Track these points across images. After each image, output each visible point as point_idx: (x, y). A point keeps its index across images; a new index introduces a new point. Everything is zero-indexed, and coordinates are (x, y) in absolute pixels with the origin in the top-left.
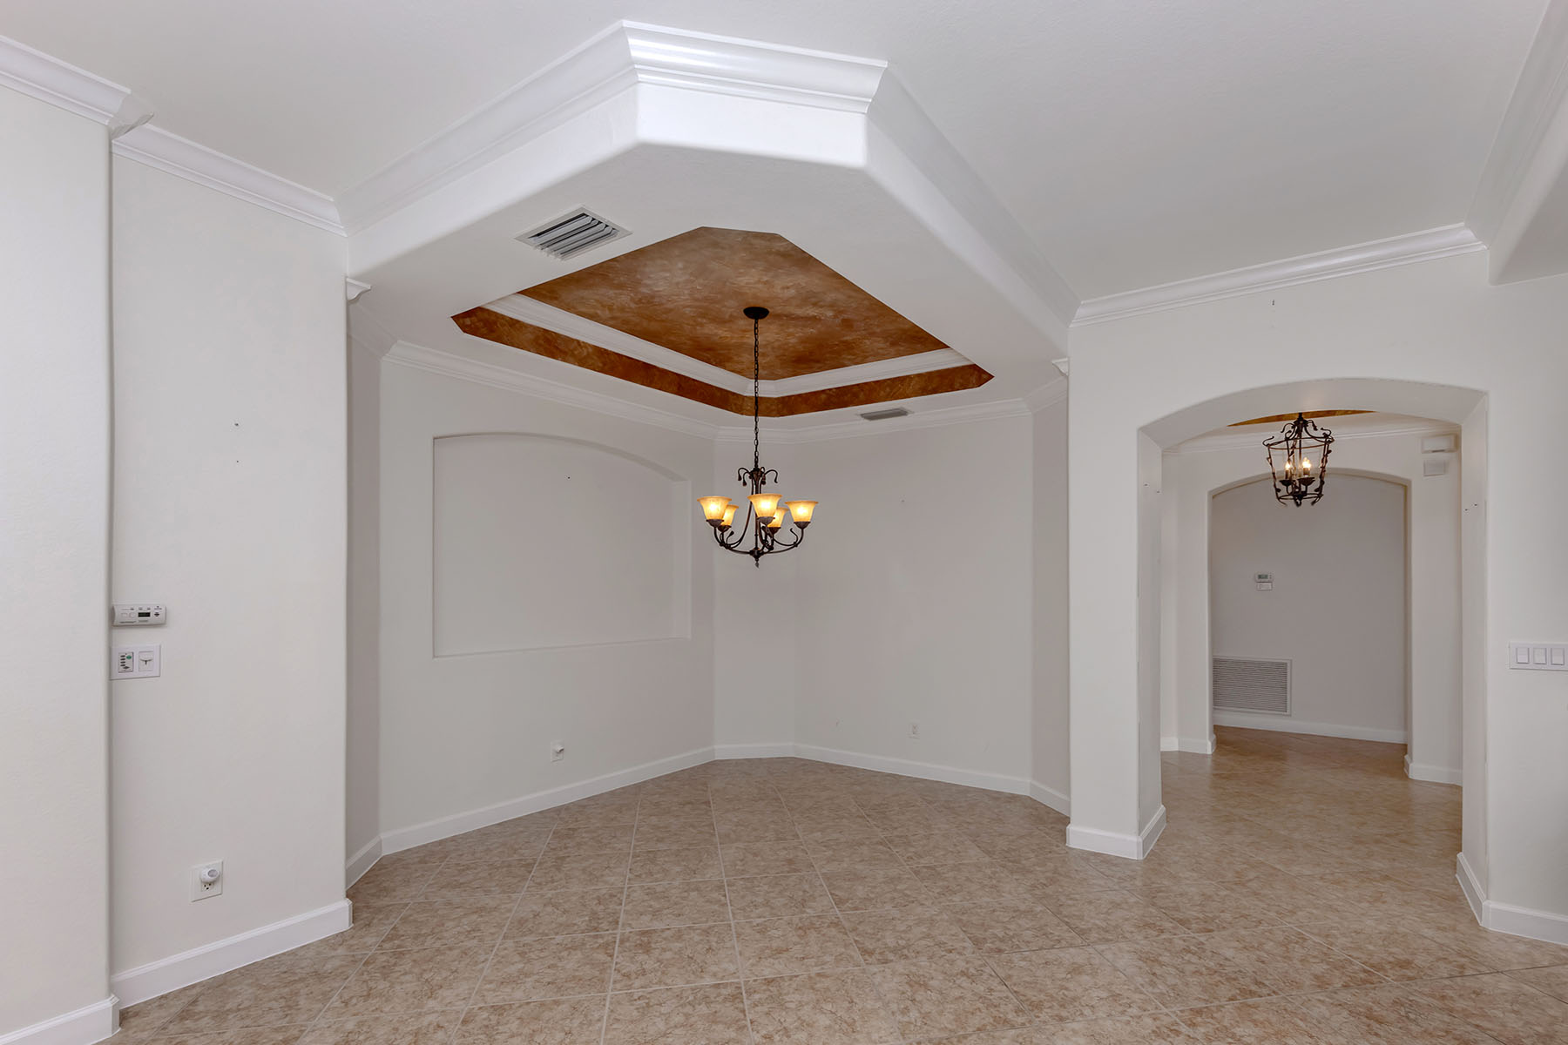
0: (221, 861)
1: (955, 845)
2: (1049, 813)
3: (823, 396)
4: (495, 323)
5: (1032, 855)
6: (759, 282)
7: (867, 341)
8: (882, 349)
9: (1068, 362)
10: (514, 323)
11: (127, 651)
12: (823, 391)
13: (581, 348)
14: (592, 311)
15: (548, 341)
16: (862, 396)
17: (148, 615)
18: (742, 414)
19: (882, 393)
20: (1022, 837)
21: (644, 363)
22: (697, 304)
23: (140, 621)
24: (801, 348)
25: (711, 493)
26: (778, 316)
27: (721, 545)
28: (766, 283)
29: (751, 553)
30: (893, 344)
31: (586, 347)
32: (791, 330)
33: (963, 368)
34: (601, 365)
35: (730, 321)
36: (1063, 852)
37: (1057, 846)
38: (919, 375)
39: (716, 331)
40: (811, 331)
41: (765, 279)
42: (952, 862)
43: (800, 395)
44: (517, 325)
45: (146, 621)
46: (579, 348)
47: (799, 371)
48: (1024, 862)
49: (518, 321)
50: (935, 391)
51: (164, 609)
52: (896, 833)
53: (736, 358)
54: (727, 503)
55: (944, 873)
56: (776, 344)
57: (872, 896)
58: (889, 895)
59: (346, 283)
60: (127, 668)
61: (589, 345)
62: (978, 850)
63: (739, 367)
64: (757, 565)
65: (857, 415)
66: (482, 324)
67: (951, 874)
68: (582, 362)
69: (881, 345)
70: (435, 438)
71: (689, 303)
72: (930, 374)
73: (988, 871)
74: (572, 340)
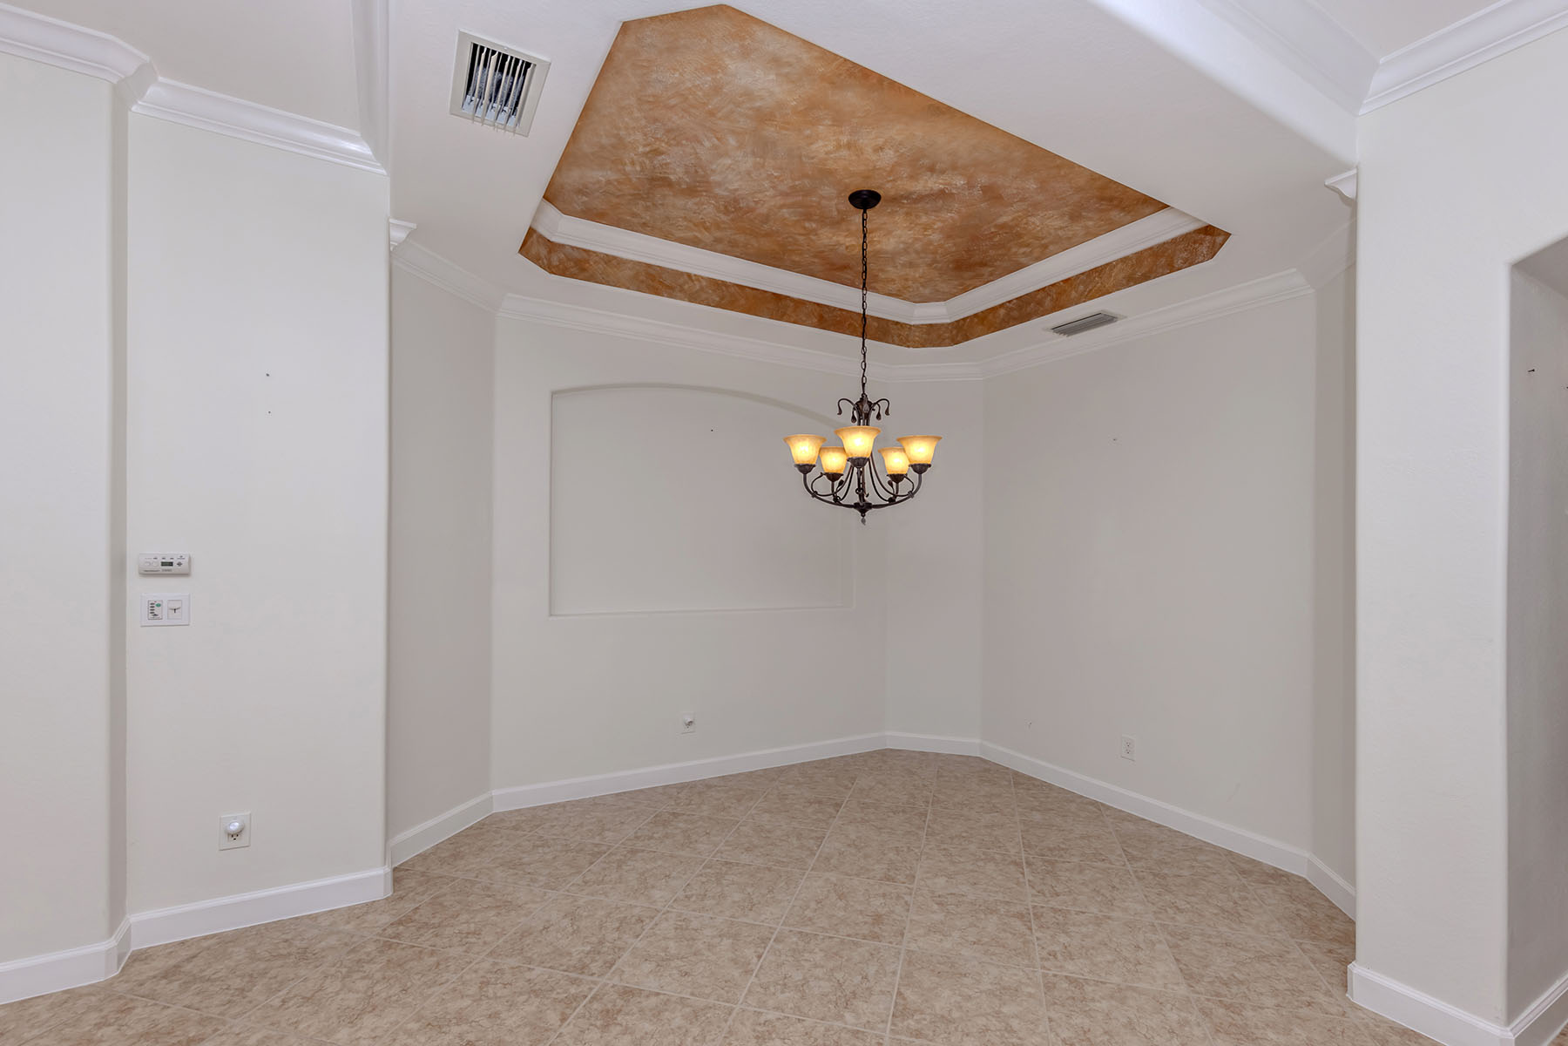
0: (249, 813)
1: (1138, 947)
2: (1332, 918)
3: (1002, 312)
4: (587, 261)
5: (1269, 1002)
6: (839, 147)
7: (1032, 219)
8: (1061, 228)
9: (1357, 176)
10: (609, 260)
11: (155, 599)
12: (1002, 306)
13: (693, 281)
14: (690, 234)
15: (649, 275)
16: (1048, 303)
17: (171, 564)
18: (908, 347)
19: (1074, 294)
20: (1262, 958)
21: (774, 294)
22: (790, 200)
23: (163, 570)
24: (949, 245)
25: (804, 432)
26: (895, 200)
27: (813, 496)
28: (849, 146)
29: (856, 506)
30: (1075, 217)
31: (698, 280)
32: (924, 219)
33: (1185, 238)
34: (717, 299)
35: (843, 220)
36: (1334, 1010)
37: (1328, 993)
38: (1124, 260)
39: (835, 238)
40: (949, 216)
41: (844, 139)
42: (1115, 979)
43: (976, 315)
44: (614, 262)
45: (169, 570)
46: (690, 282)
47: (968, 283)
48: (1249, 1013)
49: (615, 258)
50: (1146, 277)
51: (187, 559)
52: (1053, 903)
53: (882, 276)
54: (821, 444)
55: (1093, 1000)
56: (918, 246)
57: (956, 1014)
58: (982, 1021)
59: (389, 223)
60: (155, 615)
61: (702, 278)
62: (1174, 967)
63: (892, 287)
64: (863, 521)
65: (1047, 330)
66: (572, 264)
67: (1104, 1005)
68: (693, 298)
69: (1058, 223)
70: (554, 393)
71: (779, 201)
72: (1139, 255)
73: (1173, 1016)
74: (682, 274)
